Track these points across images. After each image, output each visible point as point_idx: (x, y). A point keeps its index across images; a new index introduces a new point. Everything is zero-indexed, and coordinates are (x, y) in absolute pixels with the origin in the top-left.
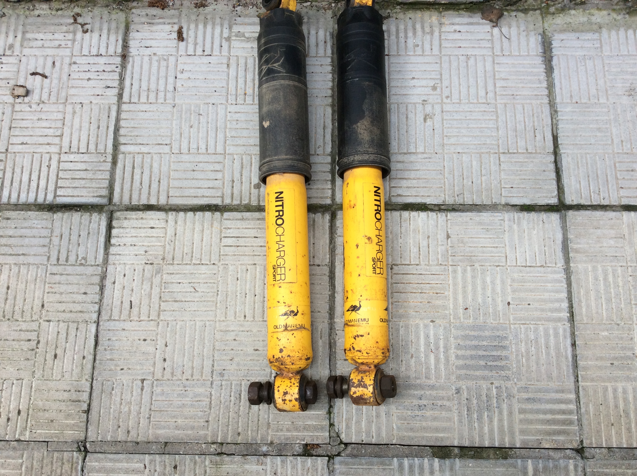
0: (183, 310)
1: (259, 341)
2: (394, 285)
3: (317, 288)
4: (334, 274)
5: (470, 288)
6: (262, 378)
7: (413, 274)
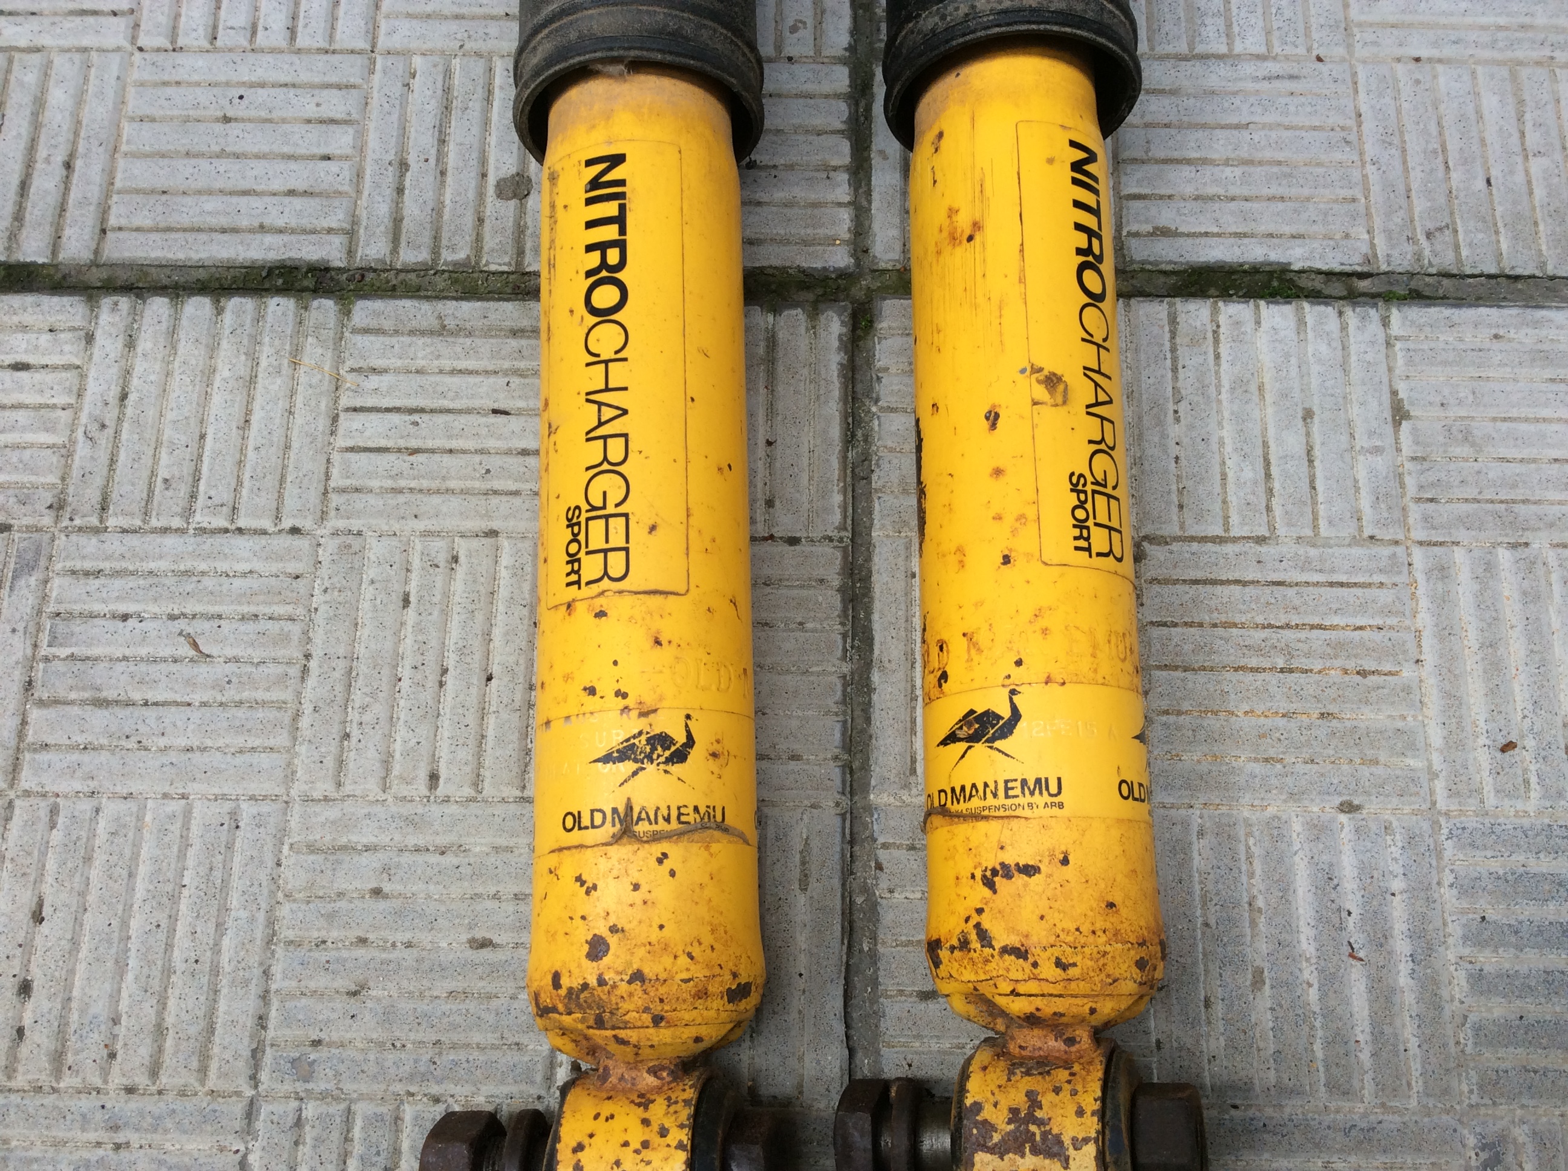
0: (131, 744)
1: (496, 897)
2: (1156, 632)
3: (788, 646)
4: (866, 579)
5: (1516, 649)
6: (505, 1090)
7: (1244, 583)
